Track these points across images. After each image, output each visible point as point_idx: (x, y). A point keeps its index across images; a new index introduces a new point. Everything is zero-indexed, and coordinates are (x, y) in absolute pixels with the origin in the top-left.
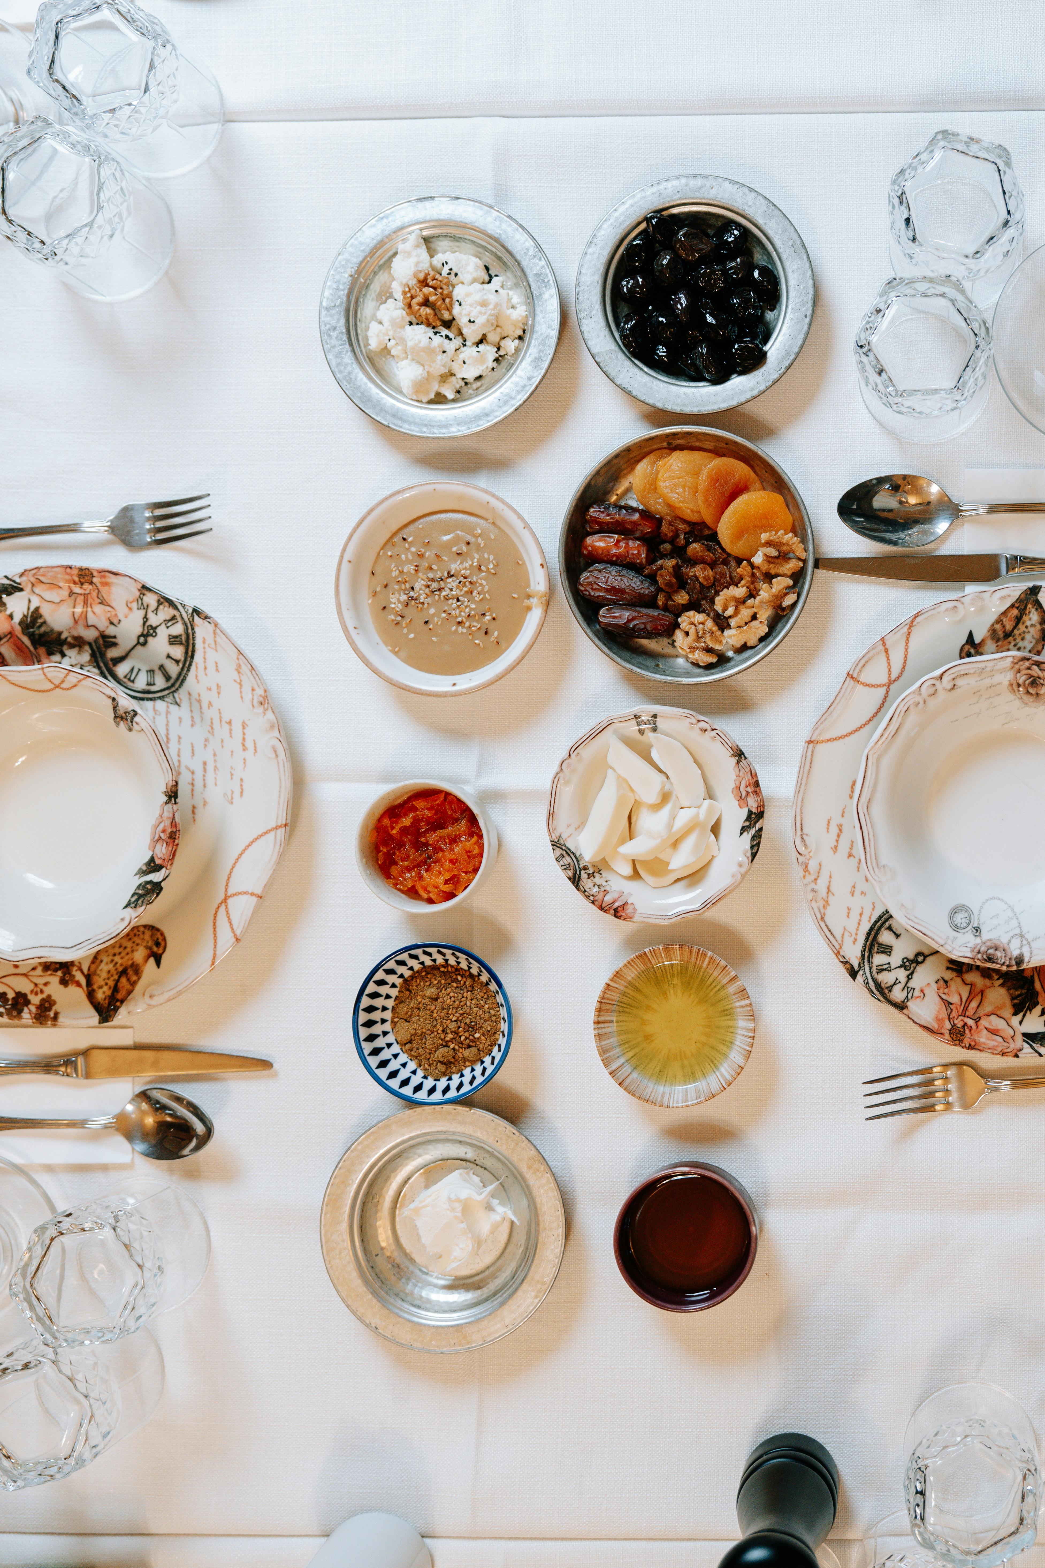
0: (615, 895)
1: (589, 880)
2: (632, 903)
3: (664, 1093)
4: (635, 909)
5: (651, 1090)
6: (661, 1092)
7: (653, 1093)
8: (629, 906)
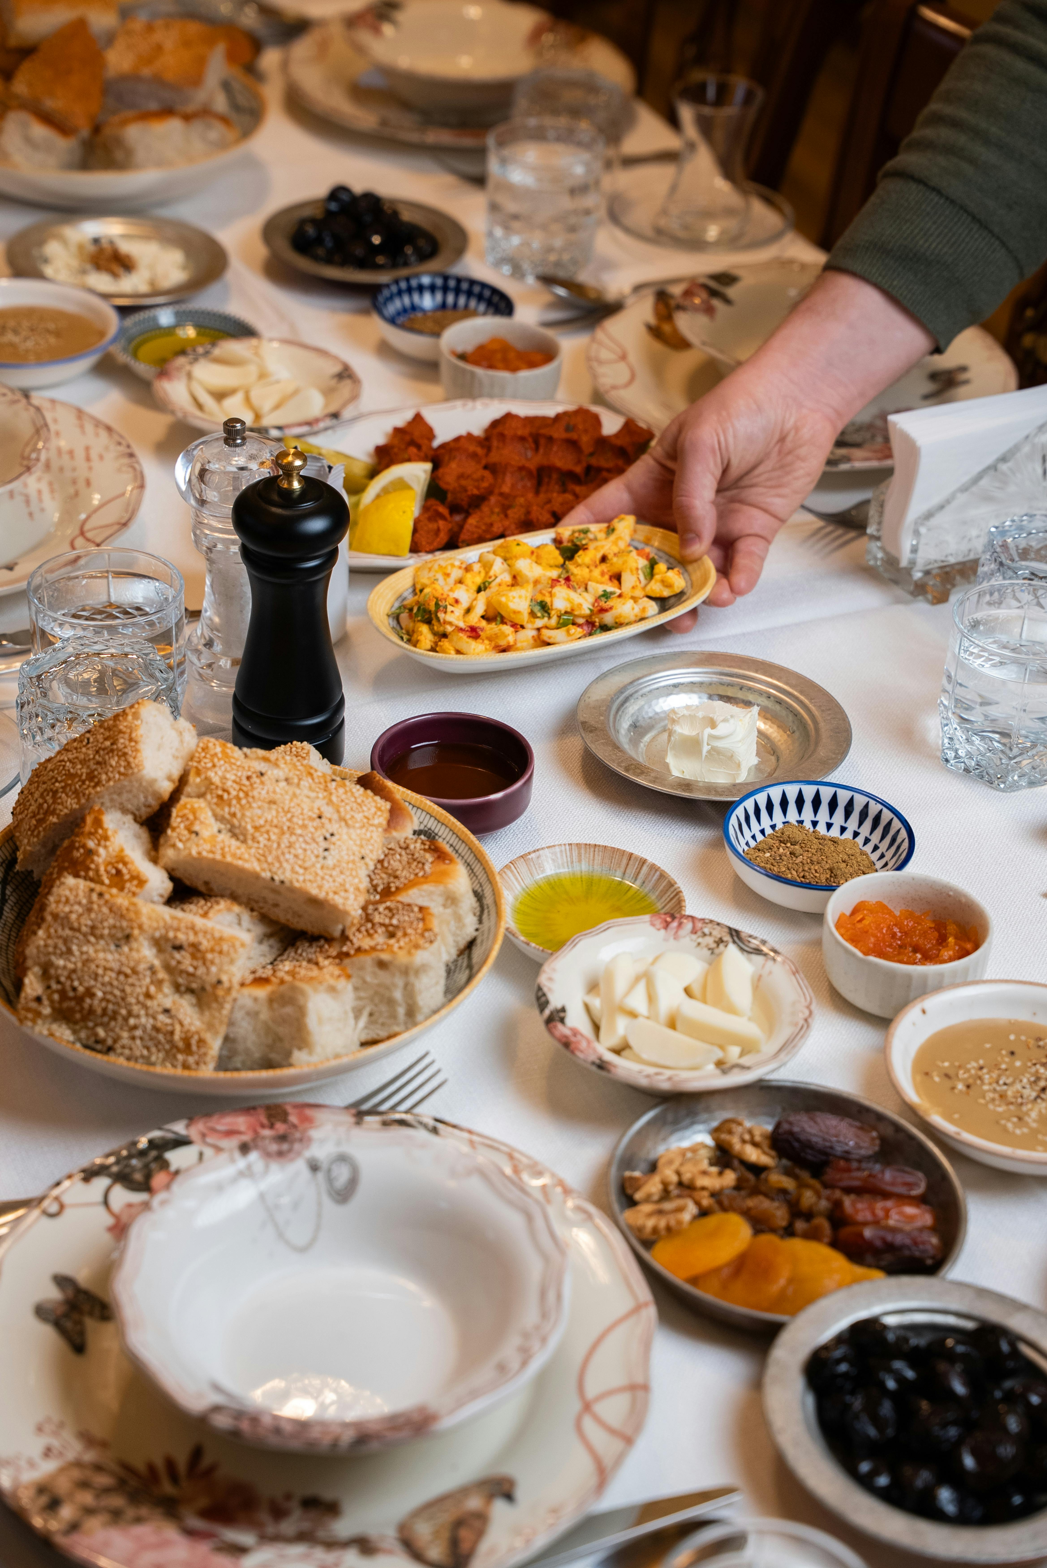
0: (682, 932)
1: (719, 936)
2: (659, 930)
3: (580, 861)
4: (653, 925)
5: (596, 862)
6: (583, 862)
7: (591, 858)
8: (662, 926)
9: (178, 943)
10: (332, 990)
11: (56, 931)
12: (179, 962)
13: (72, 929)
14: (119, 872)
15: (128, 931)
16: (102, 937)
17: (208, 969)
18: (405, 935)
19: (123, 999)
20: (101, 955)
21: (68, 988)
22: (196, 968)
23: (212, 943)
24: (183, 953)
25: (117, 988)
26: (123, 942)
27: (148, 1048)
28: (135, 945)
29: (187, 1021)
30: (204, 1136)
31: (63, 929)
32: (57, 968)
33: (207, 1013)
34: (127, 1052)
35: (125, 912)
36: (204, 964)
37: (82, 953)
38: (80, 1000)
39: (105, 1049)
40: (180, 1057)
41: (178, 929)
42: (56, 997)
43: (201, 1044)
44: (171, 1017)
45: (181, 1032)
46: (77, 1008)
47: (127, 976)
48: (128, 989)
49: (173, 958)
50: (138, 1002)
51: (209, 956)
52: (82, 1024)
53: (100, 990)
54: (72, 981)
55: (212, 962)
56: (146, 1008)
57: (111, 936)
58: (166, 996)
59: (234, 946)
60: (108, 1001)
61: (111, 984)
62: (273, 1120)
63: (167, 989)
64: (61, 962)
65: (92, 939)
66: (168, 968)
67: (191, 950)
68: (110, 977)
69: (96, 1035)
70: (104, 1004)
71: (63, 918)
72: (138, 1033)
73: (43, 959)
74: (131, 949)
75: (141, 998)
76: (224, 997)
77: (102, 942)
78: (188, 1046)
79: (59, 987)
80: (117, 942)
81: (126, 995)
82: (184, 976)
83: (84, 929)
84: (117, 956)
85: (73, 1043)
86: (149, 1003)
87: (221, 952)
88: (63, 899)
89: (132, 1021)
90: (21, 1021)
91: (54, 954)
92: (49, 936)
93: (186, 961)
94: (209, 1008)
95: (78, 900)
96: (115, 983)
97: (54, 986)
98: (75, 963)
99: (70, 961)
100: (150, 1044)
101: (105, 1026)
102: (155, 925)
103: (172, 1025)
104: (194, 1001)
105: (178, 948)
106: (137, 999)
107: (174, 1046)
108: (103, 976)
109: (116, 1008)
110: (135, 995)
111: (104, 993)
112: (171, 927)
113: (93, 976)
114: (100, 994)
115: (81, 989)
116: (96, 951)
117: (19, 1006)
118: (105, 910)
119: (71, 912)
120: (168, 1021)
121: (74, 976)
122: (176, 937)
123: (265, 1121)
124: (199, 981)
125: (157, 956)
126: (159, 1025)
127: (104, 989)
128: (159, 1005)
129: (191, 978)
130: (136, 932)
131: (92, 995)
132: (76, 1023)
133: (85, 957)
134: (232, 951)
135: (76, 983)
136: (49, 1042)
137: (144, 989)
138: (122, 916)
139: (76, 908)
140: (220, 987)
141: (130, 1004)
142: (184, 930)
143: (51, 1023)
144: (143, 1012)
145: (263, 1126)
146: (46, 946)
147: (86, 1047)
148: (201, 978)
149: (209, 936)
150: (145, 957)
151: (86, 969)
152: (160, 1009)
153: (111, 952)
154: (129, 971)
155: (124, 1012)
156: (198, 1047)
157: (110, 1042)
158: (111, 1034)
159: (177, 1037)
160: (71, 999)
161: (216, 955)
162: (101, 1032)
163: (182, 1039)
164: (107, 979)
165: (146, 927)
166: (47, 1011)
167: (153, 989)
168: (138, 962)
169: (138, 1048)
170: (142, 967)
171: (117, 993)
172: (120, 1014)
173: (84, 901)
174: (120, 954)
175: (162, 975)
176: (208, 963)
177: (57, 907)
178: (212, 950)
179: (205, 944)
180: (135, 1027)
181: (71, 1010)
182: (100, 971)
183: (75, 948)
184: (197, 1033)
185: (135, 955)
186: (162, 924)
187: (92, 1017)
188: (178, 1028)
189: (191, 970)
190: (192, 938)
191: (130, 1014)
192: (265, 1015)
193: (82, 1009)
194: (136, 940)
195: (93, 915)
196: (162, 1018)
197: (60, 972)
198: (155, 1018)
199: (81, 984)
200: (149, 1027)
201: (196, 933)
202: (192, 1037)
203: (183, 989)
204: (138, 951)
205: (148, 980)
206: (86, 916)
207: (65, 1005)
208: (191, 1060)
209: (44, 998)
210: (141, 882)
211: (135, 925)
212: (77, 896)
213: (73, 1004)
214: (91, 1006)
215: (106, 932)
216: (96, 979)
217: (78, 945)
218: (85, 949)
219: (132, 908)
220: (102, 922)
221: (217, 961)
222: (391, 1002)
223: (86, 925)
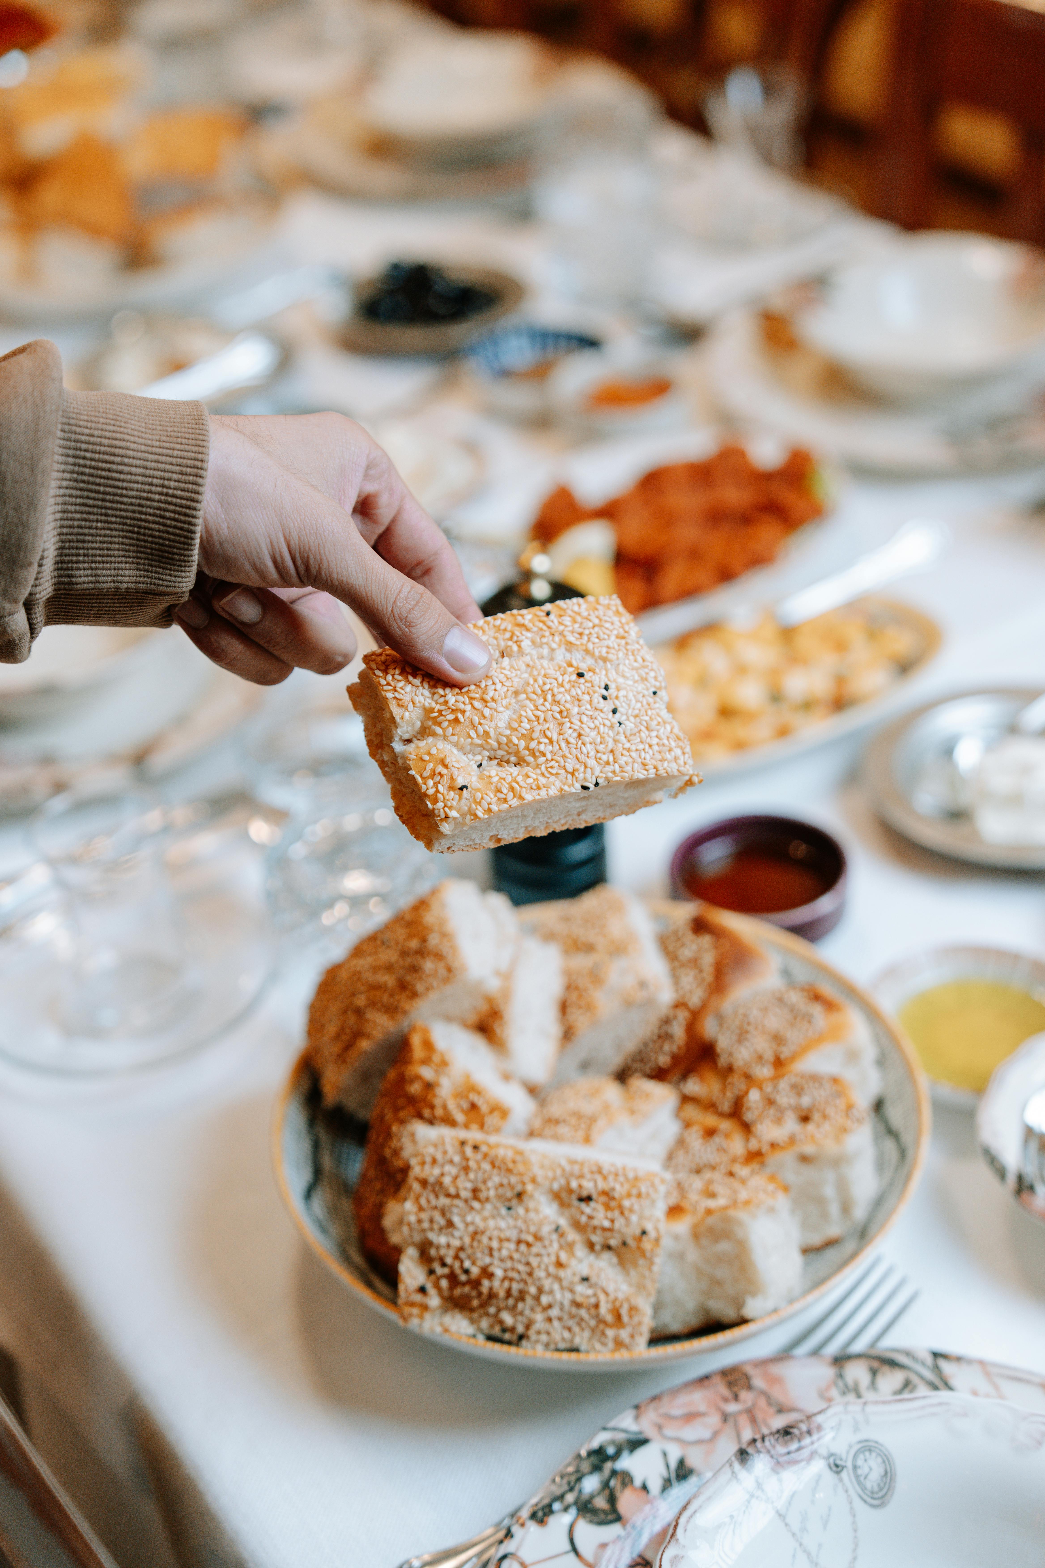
9: (584, 1194)
10: (771, 1210)
11: (428, 1202)
12: (590, 1218)
13: (448, 1195)
14: (473, 1106)
15: (519, 1188)
16: (487, 1199)
17: (627, 1220)
18: (825, 1117)
19: (530, 1274)
20: (491, 1223)
21: (458, 1271)
22: (612, 1221)
23: (627, 1186)
24: (592, 1204)
25: (520, 1261)
26: (514, 1202)
27: (569, 1329)
28: (531, 1204)
29: (611, 1288)
30: (660, 1427)
31: (437, 1197)
32: (438, 1248)
33: (633, 1273)
34: (544, 1338)
35: (511, 1165)
36: (622, 1213)
37: (467, 1225)
38: (476, 1284)
39: (514, 1338)
40: (610, 1333)
41: (581, 1176)
42: (444, 1283)
43: (633, 1312)
44: (591, 1286)
45: (607, 1302)
46: (474, 1293)
47: (529, 1245)
48: (534, 1261)
49: (582, 1213)
50: (549, 1275)
51: (626, 1203)
52: (481, 1311)
53: (499, 1267)
54: (462, 1262)
55: (631, 1210)
56: (559, 1280)
57: (499, 1197)
58: (580, 1261)
59: (653, 1185)
60: (511, 1280)
61: (511, 1258)
62: (735, 1389)
63: (580, 1251)
64: (443, 1240)
65: (476, 1205)
66: (577, 1225)
67: (603, 1199)
68: (509, 1250)
69: (501, 1322)
70: (506, 1284)
71: (433, 1185)
72: (554, 1312)
73: (417, 1238)
74: (527, 1210)
75: (552, 1269)
76: (652, 1251)
77: (488, 1207)
78: (618, 1317)
79: (446, 1271)
80: (507, 1204)
81: (532, 1269)
82: (599, 1232)
83: (464, 1194)
84: (511, 1222)
85: (474, 1336)
86: (562, 1273)
87: (639, 1195)
88: (428, 1159)
89: (545, 1300)
90: (405, 1319)
91: (432, 1229)
92: (421, 1209)
93: (598, 1213)
94: (635, 1265)
95: (448, 1157)
96: (516, 1256)
97: (440, 1271)
98: (461, 1238)
99: (453, 1236)
100: (571, 1323)
101: (513, 1309)
102: (550, 1174)
103: (595, 1295)
104: (615, 1260)
105: (588, 1199)
106: (547, 1270)
107: (601, 1321)
108: (500, 1250)
109: (521, 1286)
110: (543, 1267)
111: (505, 1271)
112: (572, 1174)
113: (487, 1251)
114: (499, 1273)
115: (475, 1271)
116: (485, 1219)
117: (400, 1302)
118: (486, 1166)
119: (442, 1175)
120: (590, 1292)
121: (462, 1255)
122: (580, 1187)
123: (726, 1392)
124: (617, 1235)
125: (562, 1214)
126: (579, 1299)
127: (503, 1265)
128: (574, 1274)
129: (608, 1234)
130: (529, 1187)
131: (491, 1276)
132: (472, 1310)
133: (471, 1229)
134: (651, 1191)
135: (467, 1264)
136: (446, 1339)
137: (553, 1258)
138: (509, 1171)
139: (448, 1168)
140: (644, 1238)
141: (539, 1279)
142: (588, 1176)
143: (441, 1316)
144: (556, 1287)
145: (726, 1400)
146: (420, 1221)
147: (491, 1338)
148: (619, 1232)
149: (621, 1179)
150: (546, 1218)
151: (475, 1244)
152: (577, 1279)
153: (503, 1218)
154: (530, 1239)
155: (533, 1290)
156: (631, 1317)
157: (520, 1329)
158: (520, 1318)
159: (603, 1310)
160: (463, 1284)
161: (634, 1200)
162: (508, 1319)
163: (610, 1311)
164: (505, 1253)
165: (540, 1179)
166: (434, 1301)
167: (563, 1257)
168: (540, 1225)
169: (558, 1333)
170: (546, 1230)
171: (521, 1268)
172: (528, 1293)
173: (457, 1159)
174: (516, 1219)
175: (572, 1235)
176: (626, 1213)
177: (422, 1170)
178: (629, 1195)
179: (619, 1190)
180: (550, 1306)
181: (467, 1298)
182: (495, 1244)
183: (456, 1220)
184: (627, 1300)
185: (532, 1215)
186: (559, 1172)
187: (494, 1301)
188: (602, 1297)
189: (607, 1224)
190: (601, 1185)
191: (540, 1291)
192: (693, 1255)
193: (480, 1294)
194: (532, 1197)
195: (472, 1175)
196: (581, 1289)
197: (443, 1252)
198: (572, 1291)
199: (474, 1263)
200: (567, 1304)
201: (605, 1178)
202: (621, 1306)
203: (598, 1247)
204: (537, 1211)
205: (556, 1246)
206: (462, 1177)
207: (458, 1291)
208: (624, 1334)
209: (430, 1287)
210: (502, 1112)
211: (526, 1179)
212: (445, 1153)
213: (467, 1289)
214: (491, 1289)
215: (492, 1193)
216: (491, 1255)
217: (460, 1215)
218: (469, 1218)
219: (518, 1158)
220: (484, 1182)
221: (636, 1207)
222: (820, 1201)
223: (466, 1189)
